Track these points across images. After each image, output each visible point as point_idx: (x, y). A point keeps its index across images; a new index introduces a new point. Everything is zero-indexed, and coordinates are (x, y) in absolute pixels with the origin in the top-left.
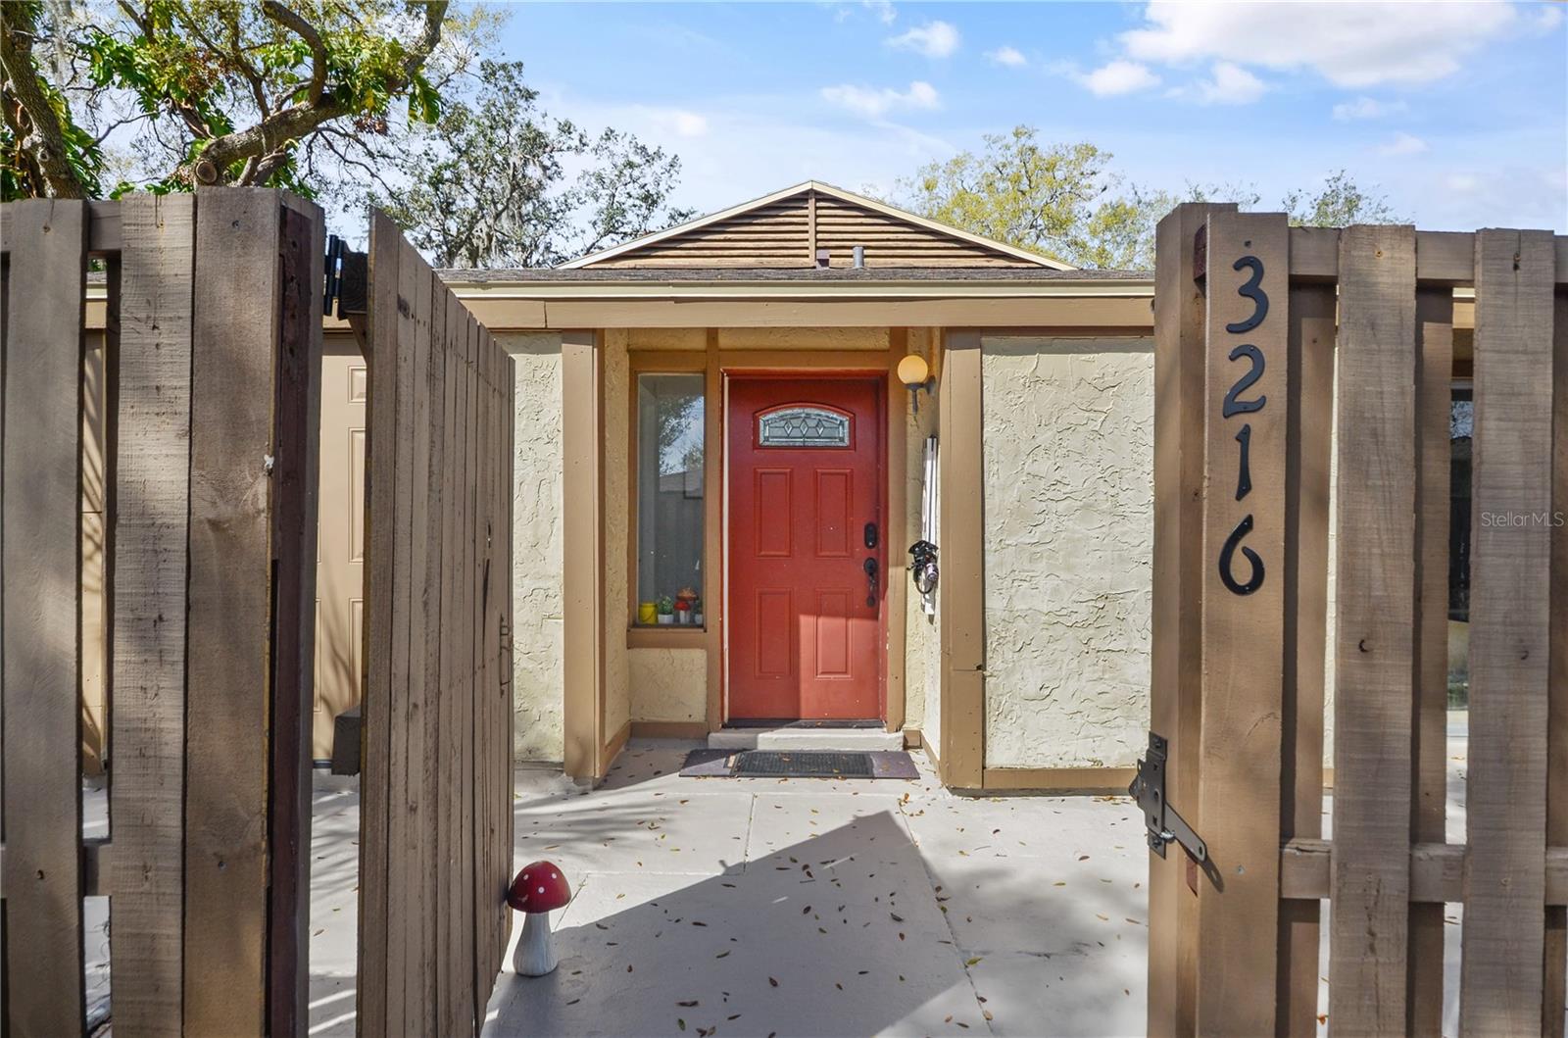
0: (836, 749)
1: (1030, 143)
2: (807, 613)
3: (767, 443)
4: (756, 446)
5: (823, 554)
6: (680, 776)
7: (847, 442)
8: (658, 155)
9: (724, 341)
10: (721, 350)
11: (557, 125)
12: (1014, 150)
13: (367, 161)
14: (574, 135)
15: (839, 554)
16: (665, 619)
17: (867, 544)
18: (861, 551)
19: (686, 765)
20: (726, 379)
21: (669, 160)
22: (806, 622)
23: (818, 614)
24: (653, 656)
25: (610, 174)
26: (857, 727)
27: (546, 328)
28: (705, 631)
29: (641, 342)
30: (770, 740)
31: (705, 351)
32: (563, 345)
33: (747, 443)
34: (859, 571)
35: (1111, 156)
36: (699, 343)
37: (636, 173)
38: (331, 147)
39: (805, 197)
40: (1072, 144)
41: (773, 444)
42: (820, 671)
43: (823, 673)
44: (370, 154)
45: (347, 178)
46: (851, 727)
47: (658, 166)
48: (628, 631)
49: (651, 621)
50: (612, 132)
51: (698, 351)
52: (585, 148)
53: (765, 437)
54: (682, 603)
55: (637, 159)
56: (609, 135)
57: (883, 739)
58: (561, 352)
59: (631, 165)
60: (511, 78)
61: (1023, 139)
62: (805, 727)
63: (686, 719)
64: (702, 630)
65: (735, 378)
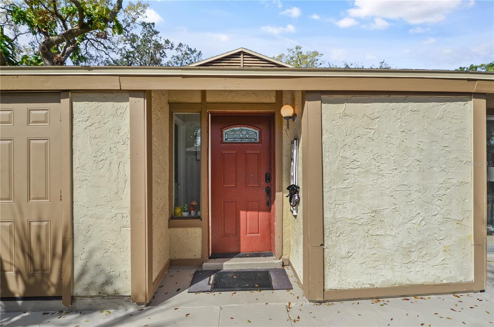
0: (255, 268)
1: (300, 51)
2: (243, 210)
3: (226, 141)
4: (222, 142)
5: (249, 185)
6: (188, 292)
7: (258, 140)
8: (195, 51)
9: (209, 99)
10: (207, 103)
11: (164, 41)
12: (296, 53)
13: (105, 50)
14: (170, 44)
15: (256, 185)
16: (185, 214)
17: (266, 181)
18: (264, 184)
19: (192, 283)
20: (210, 115)
21: (198, 52)
22: (242, 214)
23: (247, 210)
24: (180, 231)
25: (181, 56)
26: (263, 256)
27: (120, 90)
28: (201, 220)
29: (174, 99)
30: (228, 265)
31: (201, 103)
32: (130, 98)
33: (218, 142)
34: (263, 192)
35: (323, 55)
36: (197, 99)
37: (189, 56)
38: (93, 46)
40: (312, 51)
41: (229, 142)
42: (248, 233)
43: (249, 233)
44: (105, 47)
45: (99, 55)
46: (261, 256)
47: (195, 54)
48: (169, 221)
49: (179, 215)
50: (181, 44)
51: (198, 103)
52: (173, 48)
53: (226, 139)
54: (191, 208)
55: (189, 52)
56: (180, 45)
57: (274, 263)
58: (129, 101)
59: (187, 54)
60: (151, 28)
61: (298, 50)
62: (243, 257)
63: (193, 257)
64: (200, 220)
65: (213, 115)
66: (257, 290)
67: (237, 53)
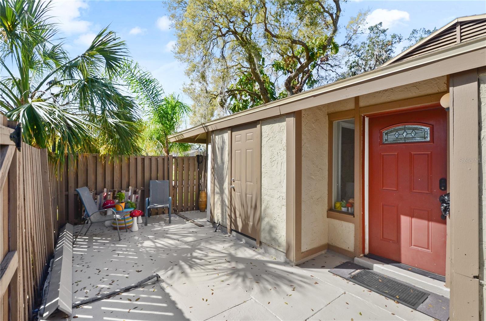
0: (413, 285)
2: (405, 215)
3: (386, 142)
5: (414, 191)
6: (329, 271)
7: (428, 139)
10: (360, 108)
15: (426, 192)
16: (344, 209)
17: (440, 188)
18: (437, 191)
19: (337, 267)
20: (367, 120)
22: (405, 220)
24: (336, 223)
26: (430, 277)
27: (281, 115)
28: (354, 217)
30: (379, 268)
31: (354, 109)
32: (286, 119)
34: (436, 201)
36: (352, 106)
39: (455, 27)
41: (390, 142)
42: (413, 244)
43: (414, 246)
44: (332, 66)
46: (427, 276)
48: (327, 212)
49: (339, 209)
51: (352, 110)
53: (385, 140)
54: (348, 204)
56: (414, 32)
57: (442, 290)
58: (285, 121)
60: (378, 29)
62: (402, 268)
63: (347, 249)
64: (353, 216)
65: (370, 117)
66: (395, 301)
67: (450, 28)
